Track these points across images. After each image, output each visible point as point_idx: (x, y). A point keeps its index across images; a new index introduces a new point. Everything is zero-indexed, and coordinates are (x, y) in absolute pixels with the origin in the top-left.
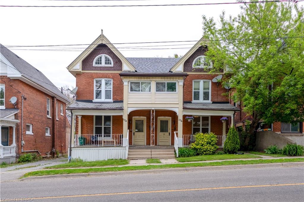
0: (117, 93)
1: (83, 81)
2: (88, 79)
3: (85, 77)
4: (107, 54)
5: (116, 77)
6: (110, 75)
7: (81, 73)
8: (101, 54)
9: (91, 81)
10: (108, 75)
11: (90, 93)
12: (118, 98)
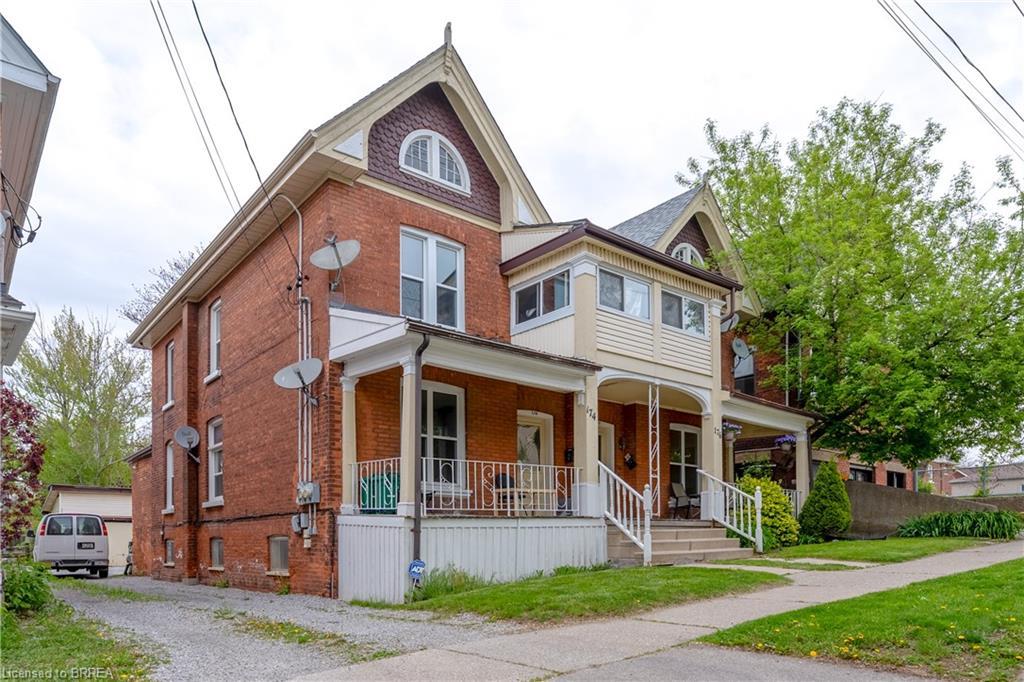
0: (482, 305)
1: (360, 223)
2: (378, 221)
3: (367, 205)
4: (446, 136)
5: (476, 241)
6: (459, 228)
7: (351, 184)
8: (426, 127)
9: (391, 233)
10: (450, 224)
11: (385, 283)
12: (484, 330)
